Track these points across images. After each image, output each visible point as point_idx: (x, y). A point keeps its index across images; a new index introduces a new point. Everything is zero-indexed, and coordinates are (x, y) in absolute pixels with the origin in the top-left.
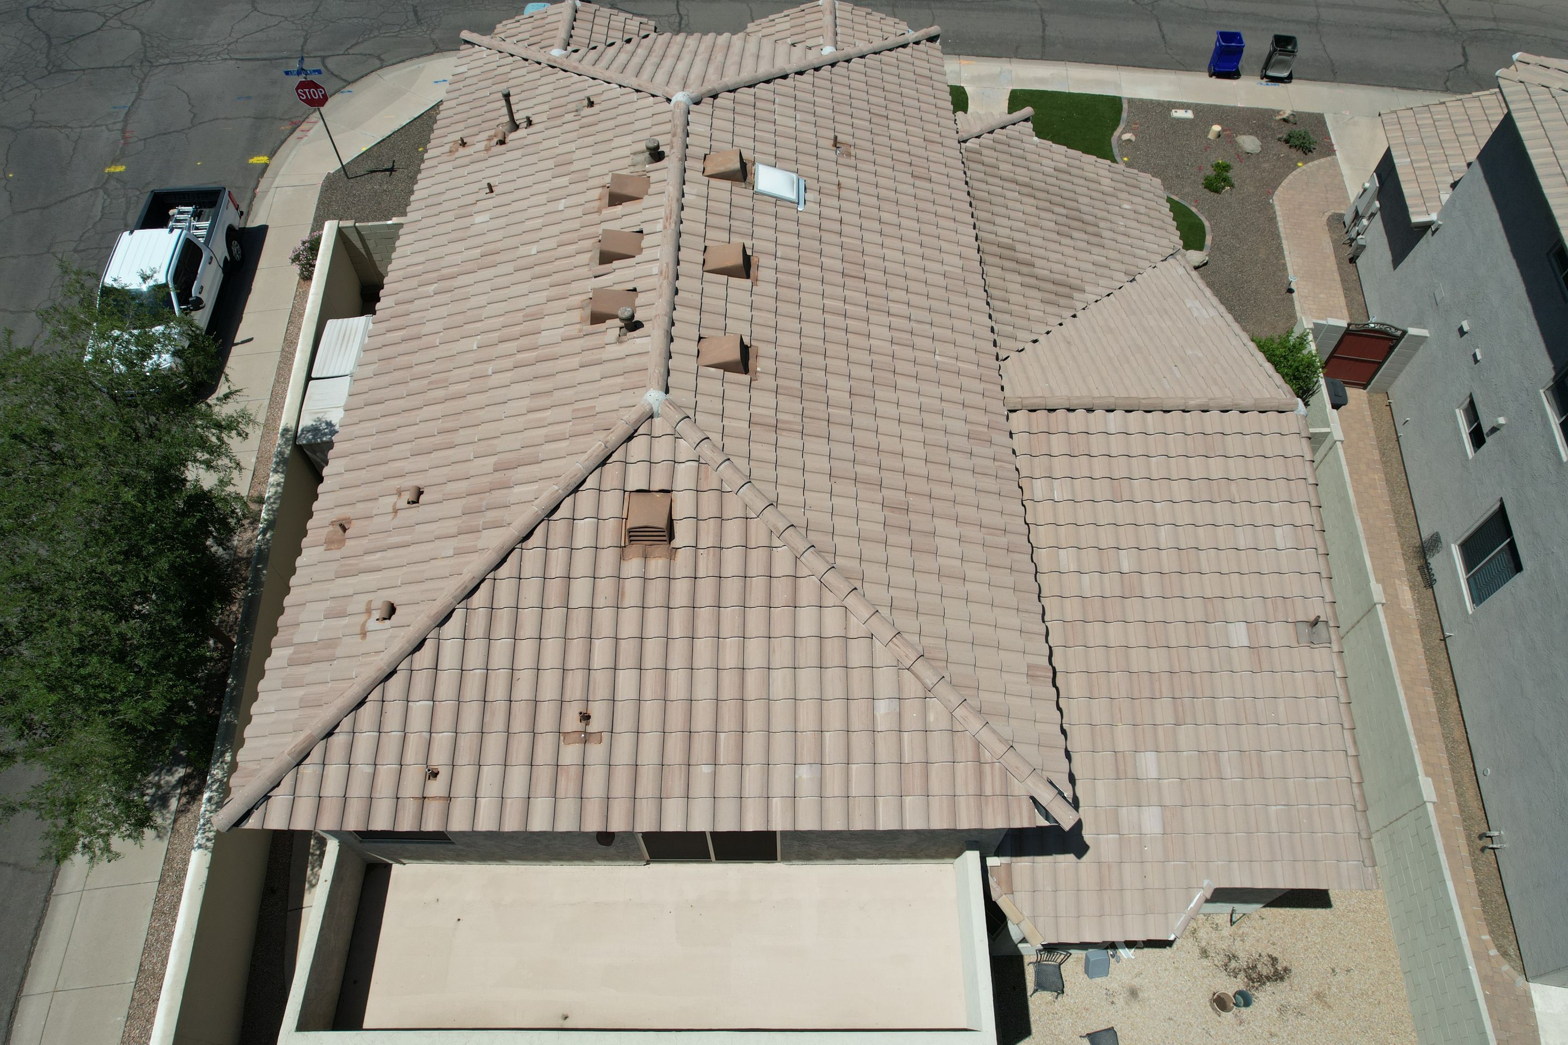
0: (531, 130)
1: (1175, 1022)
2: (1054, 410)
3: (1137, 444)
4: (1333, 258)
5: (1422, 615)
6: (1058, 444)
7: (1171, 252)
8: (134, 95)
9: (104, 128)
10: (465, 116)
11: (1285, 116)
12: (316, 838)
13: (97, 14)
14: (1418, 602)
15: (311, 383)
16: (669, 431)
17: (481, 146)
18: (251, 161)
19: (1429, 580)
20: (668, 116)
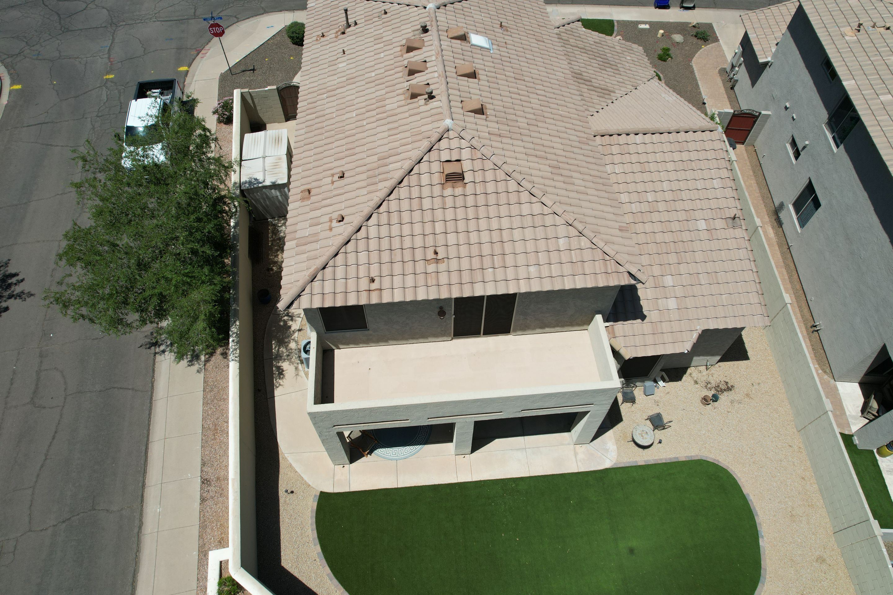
0: (357, 27)
1: (686, 410)
2: (612, 135)
3: (650, 148)
4: (723, 88)
5: (778, 239)
6: (615, 149)
7: (651, 77)
8: (111, 40)
9: (98, 57)
10: (320, 24)
11: (694, 24)
12: (275, 367)
13: (82, 2)
14: (776, 234)
15: (243, 162)
16: (457, 136)
17: (333, 36)
18: (179, 69)
19: (779, 223)
20: (427, 14)
